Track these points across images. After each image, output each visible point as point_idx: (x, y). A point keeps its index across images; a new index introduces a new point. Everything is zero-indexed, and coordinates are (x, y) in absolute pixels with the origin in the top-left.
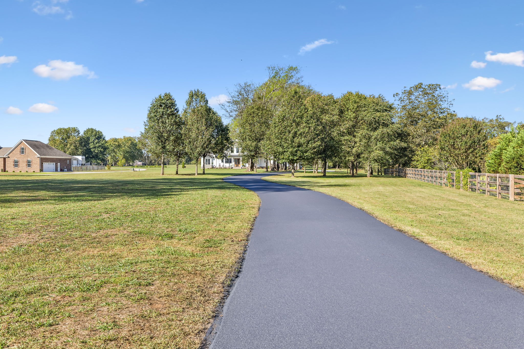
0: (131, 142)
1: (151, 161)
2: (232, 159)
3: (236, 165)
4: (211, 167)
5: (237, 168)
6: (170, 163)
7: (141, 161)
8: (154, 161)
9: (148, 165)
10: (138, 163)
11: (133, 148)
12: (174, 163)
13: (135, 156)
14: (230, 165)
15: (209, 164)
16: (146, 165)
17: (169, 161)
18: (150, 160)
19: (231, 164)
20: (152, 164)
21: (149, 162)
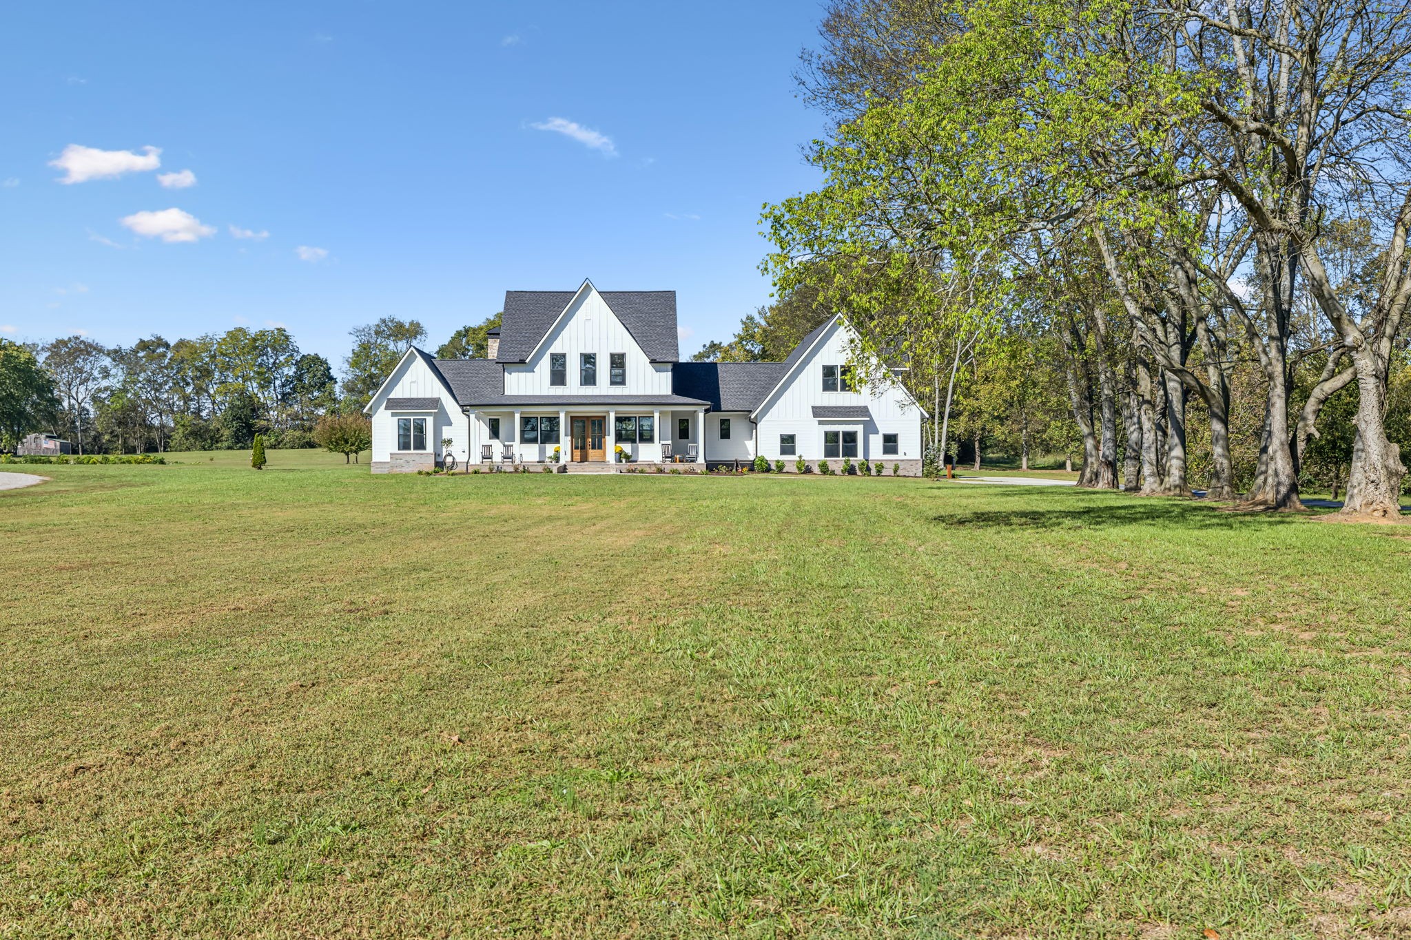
0: (6, 355)
1: (97, 438)
2: (562, 416)
3: (578, 453)
4: (429, 465)
5: (588, 470)
6: (172, 444)
7: (59, 437)
8: (107, 437)
9: (84, 452)
10: (45, 446)
11: (14, 382)
12: (188, 443)
13: (22, 413)
14: (542, 452)
15: (421, 445)
16: (75, 452)
17: (169, 437)
18: (93, 433)
19: (550, 449)
20: (100, 448)
21: (90, 440)
